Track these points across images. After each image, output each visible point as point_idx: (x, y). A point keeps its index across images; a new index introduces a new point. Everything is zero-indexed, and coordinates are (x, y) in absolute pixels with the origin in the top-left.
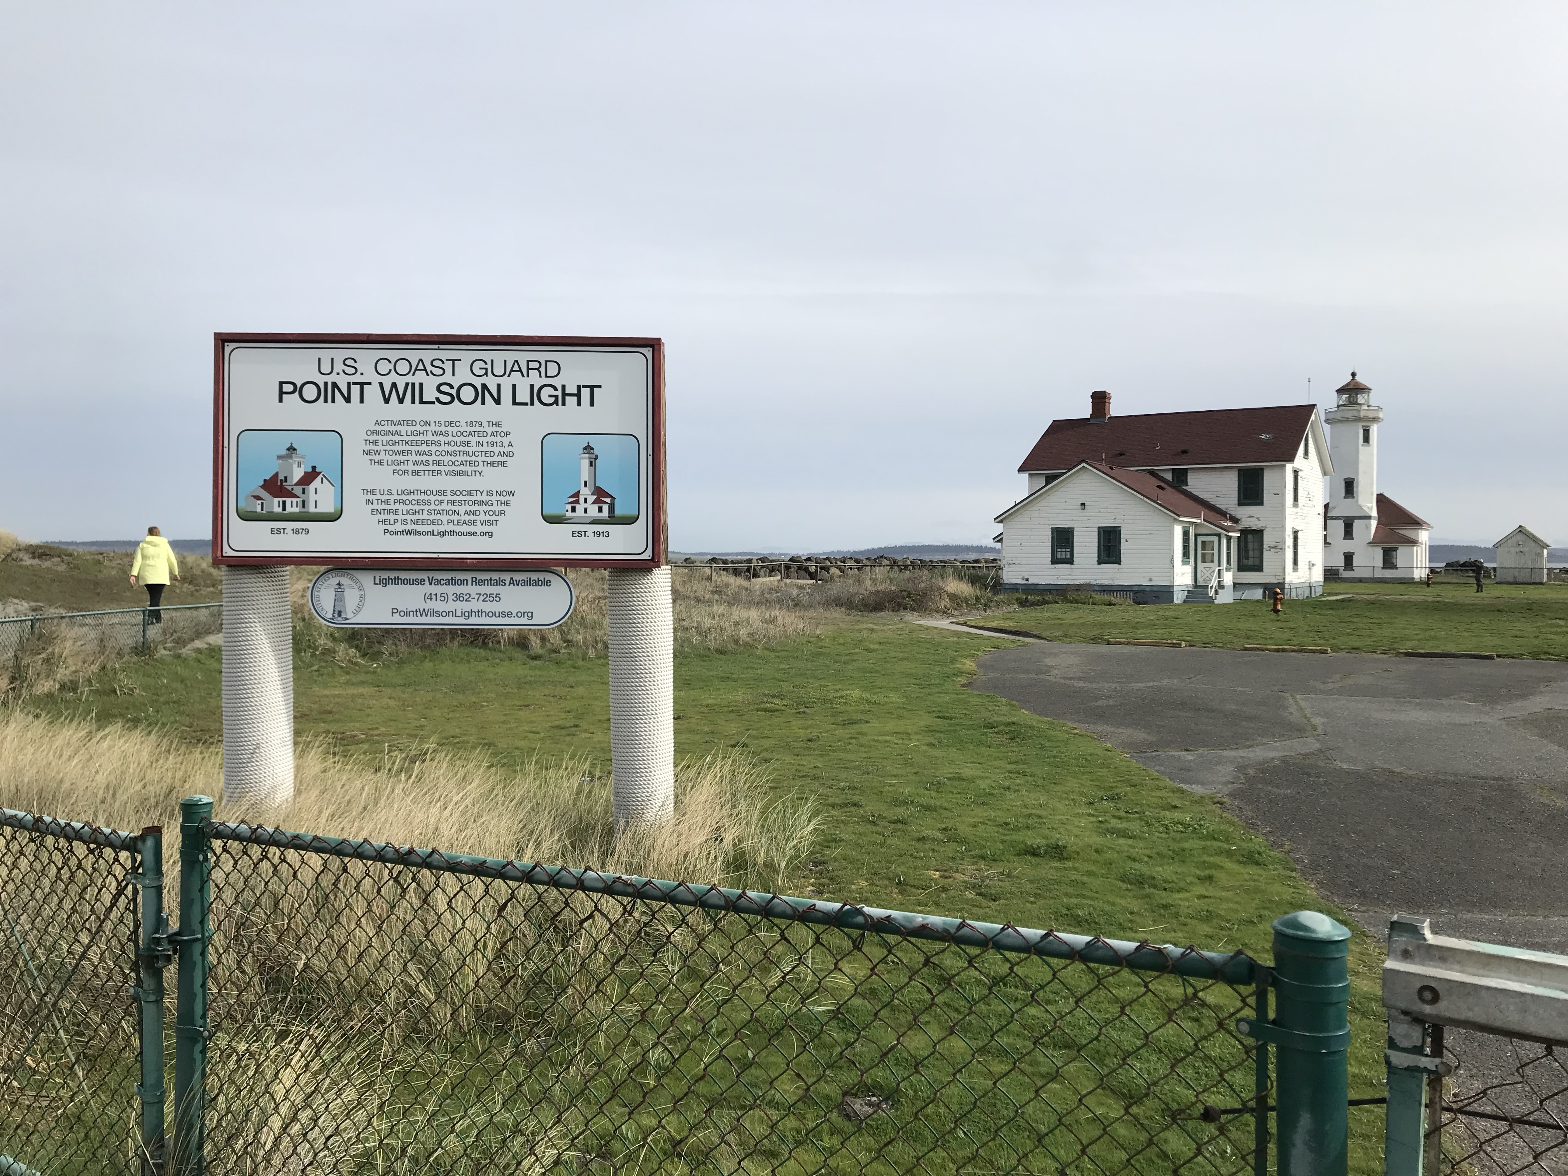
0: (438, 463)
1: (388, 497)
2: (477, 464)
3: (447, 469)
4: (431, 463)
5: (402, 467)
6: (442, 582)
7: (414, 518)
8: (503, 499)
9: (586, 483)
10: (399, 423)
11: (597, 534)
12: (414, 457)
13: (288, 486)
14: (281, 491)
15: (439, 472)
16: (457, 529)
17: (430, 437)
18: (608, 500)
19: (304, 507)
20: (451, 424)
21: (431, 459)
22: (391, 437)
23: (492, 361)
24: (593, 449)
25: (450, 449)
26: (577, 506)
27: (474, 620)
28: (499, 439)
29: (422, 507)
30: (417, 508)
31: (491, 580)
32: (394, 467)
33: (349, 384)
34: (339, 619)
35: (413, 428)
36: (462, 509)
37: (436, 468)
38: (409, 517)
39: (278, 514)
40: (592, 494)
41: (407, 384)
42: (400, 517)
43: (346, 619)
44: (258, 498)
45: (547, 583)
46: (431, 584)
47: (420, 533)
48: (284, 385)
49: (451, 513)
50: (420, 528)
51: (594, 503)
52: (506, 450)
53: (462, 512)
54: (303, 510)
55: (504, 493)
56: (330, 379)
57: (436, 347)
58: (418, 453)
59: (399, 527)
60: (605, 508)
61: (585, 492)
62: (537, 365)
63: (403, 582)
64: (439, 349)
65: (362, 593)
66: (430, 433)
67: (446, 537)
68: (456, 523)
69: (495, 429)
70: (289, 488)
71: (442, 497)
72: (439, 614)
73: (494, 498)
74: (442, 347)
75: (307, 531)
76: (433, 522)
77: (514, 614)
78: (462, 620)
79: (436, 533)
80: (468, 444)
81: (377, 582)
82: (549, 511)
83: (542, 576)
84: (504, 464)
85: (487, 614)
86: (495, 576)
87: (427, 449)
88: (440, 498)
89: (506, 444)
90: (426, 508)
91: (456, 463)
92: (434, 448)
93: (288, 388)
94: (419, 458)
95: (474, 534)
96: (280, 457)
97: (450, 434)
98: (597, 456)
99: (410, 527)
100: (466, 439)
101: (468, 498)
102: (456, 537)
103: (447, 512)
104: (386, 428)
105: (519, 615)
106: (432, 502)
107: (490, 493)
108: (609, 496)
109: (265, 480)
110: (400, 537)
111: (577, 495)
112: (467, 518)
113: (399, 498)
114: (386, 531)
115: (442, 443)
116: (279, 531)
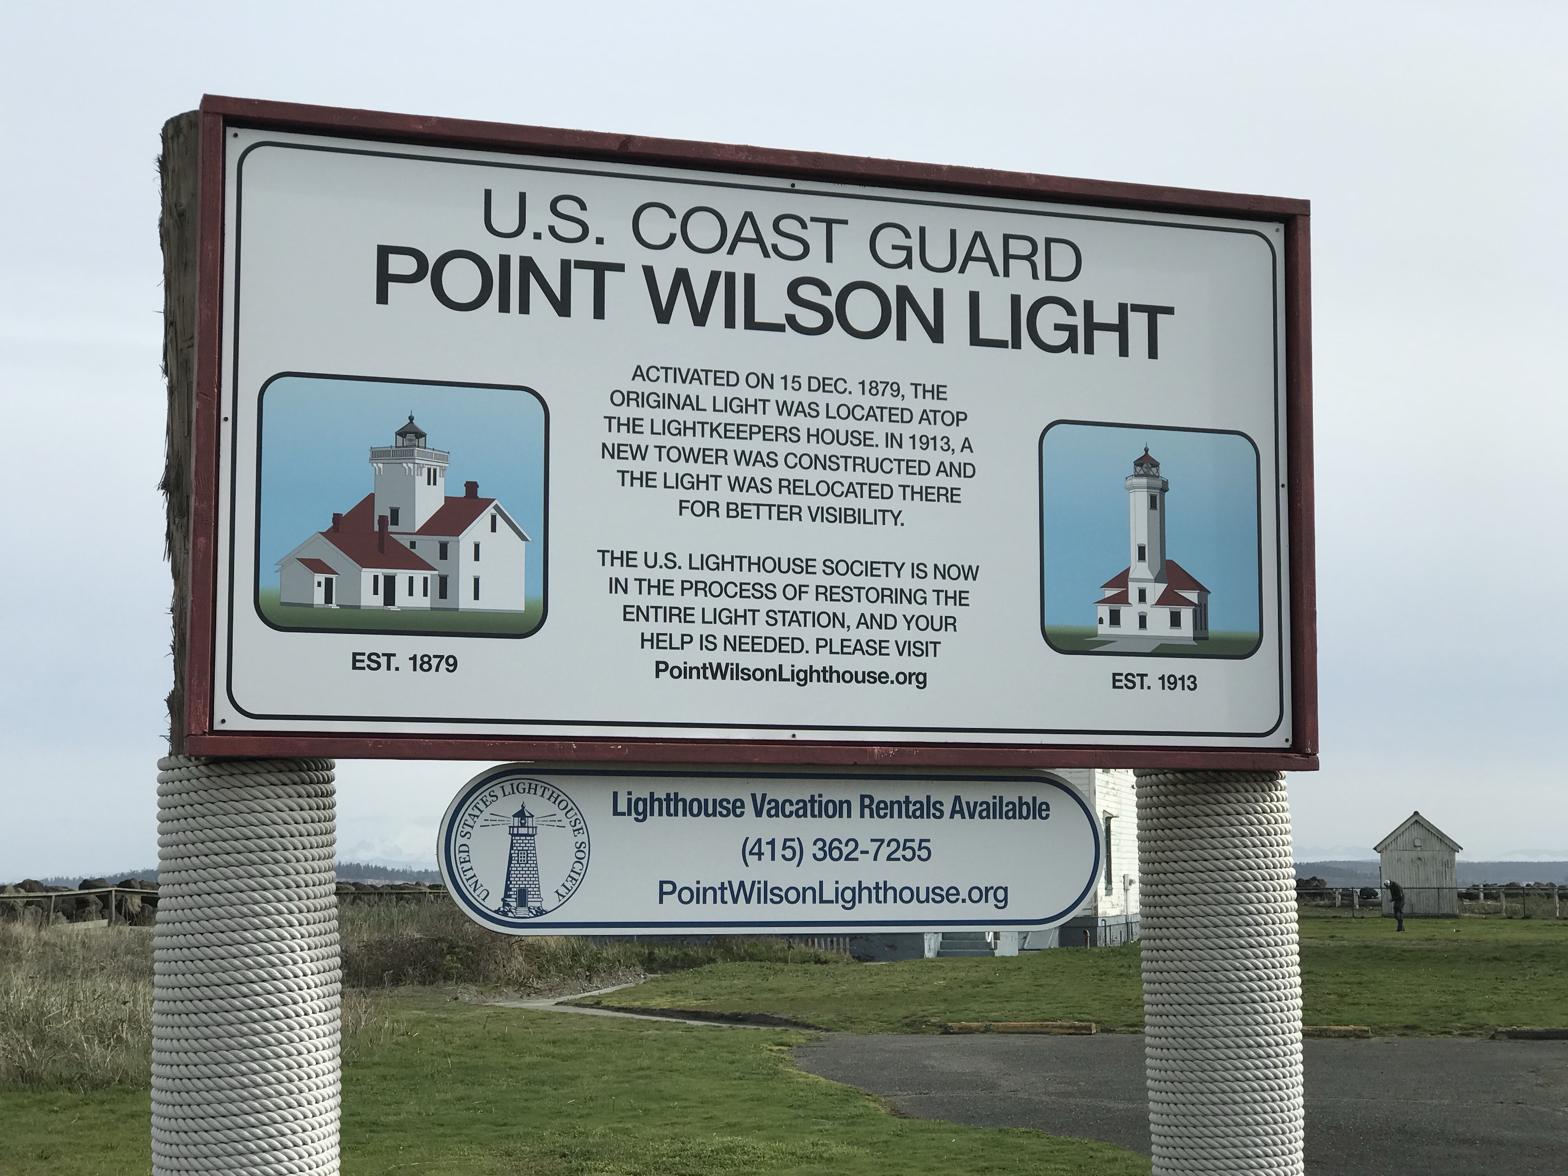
0: (792, 486)
1: (665, 574)
2: (887, 492)
3: (816, 502)
4: (775, 485)
5: (703, 494)
6: (788, 808)
7: (732, 631)
8: (951, 586)
9: (1142, 550)
10: (695, 376)
11: (1170, 682)
12: (731, 469)
13: (401, 537)
14: (381, 550)
15: (795, 512)
16: (841, 663)
17: (772, 418)
18: (1192, 596)
19: (443, 594)
20: (823, 384)
21: (775, 475)
22: (671, 413)
23: (922, 230)
24: (1156, 465)
25: (821, 450)
26: (1124, 610)
27: (866, 911)
28: (938, 430)
29: (752, 604)
30: (741, 604)
31: (907, 801)
32: (683, 493)
33: (565, 266)
34: (522, 911)
35: (730, 393)
36: (852, 611)
37: (787, 499)
38: (719, 631)
39: (372, 612)
40: (1157, 580)
41: (714, 277)
42: (697, 629)
43: (540, 912)
44: (316, 566)
45: (1040, 811)
46: (759, 814)
47: (746, 674)
48: (393, 258)
49: (824, 620)
50: (748, 660)
51: (1162, 602)
52: (959, 458)
53: (852, 620)
54: (443, 604)
55: (954, 572)
56: (516, 249)
57: (785, 183)
58: (742, 458)
59: (694, 656)
60: (1187, 615)
61: (1141, 571)
62: (1024, 248)
63: (688, 810)
64: (793, 191)
65: (583, 838)
66: (771, 407)
67: (814, 686)
68: (837, 647)
69: (930, 403)
70: (405, 541)
71: (803, 579)
72: (778, 895)
73: (930, 584)
74: (800, 185)
75: (453, 664)
76: (779, 644)
77: (964, 895)
78: (835, 912)
79: (787, 674)
80: (865, 439)
81: (622, 807)
82: (1057, 621)
83: (1028, 792)
84: (951, 495)
85: (898, 896)
86: (917, 792)
87: (765, 448)
88: (798, 580)
89: (956, 444)
90: (764, 605)
91: (838, 489)
92: (781, 447)
93: (401, 265)
94: (745, 472)
95: (881, 678)
96: (377, 454)
97: (822, 410)
98: (1165, 483)
99: (722, 656)
100: (862, 426)
101: (866, 581)
102: (835, 686)
103: (816, 620)
104: (662, 388)
105: (976, 895)
106: (779, 591)
107: (918, 570)
108: (1195, 585)
109: (337, 517)
110: (694, 682)
111: (1121, 580)
112: (864, 634)
113: (694, 576)
114: (660, 668)
115: (803, 435)
116: (374, 662)
